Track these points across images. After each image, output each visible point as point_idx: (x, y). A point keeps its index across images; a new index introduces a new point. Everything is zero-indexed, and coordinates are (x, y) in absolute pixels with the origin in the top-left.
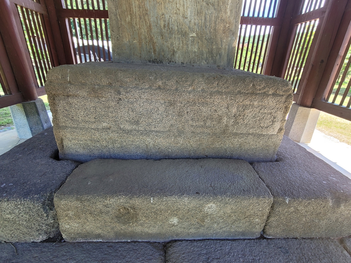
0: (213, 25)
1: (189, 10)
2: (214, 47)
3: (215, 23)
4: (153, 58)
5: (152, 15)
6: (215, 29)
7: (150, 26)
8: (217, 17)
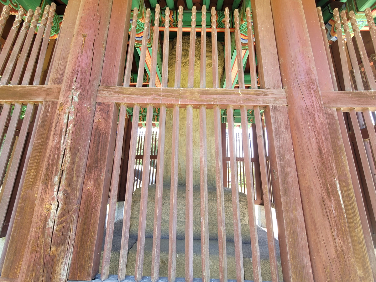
0: (209, 168)
1: (198, 163)
2: (211, 178)
3: (210, 168)
4: (181, 183)
5: (182, 165)
6: (210, 170)
7: (181, 169)
8: (211, 166)
